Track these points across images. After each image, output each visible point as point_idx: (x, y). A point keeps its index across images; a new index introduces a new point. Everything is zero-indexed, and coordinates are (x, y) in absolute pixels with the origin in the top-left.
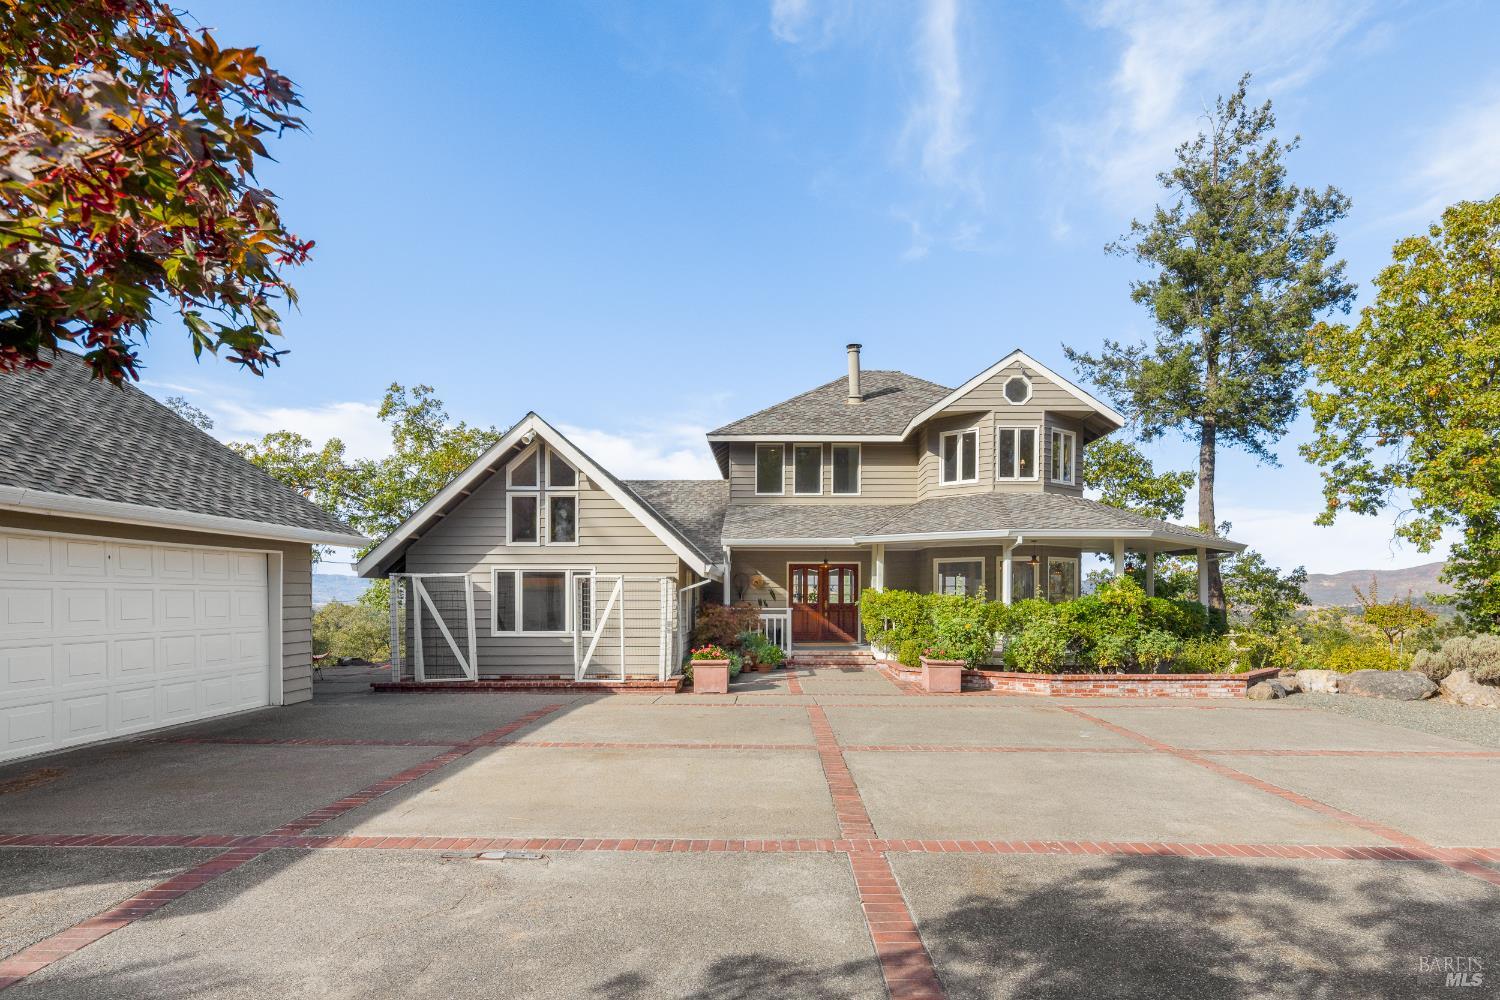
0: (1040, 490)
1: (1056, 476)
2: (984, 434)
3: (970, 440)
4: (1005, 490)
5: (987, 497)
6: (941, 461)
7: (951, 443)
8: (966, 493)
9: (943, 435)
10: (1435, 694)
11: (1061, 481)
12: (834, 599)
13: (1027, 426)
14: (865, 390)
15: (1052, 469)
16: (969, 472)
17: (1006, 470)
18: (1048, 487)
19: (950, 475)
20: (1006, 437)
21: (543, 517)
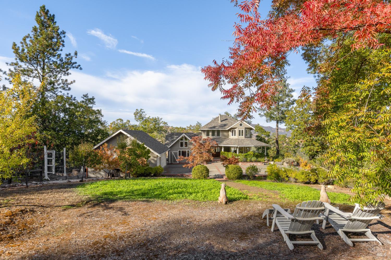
0: (244, 138)
1: (246, 136)
2: (237, 130)
3: (235, 131)
4: (239, 138)
5: (237, 139)
6: (231, 133)
7: (233, 131)
8: (235, 138)
9: (232, 130)
10: (283, 164)
11: (247, 136)
12: (217, 151)
13: (242, 129)
14: (221, 120)
15: (246, 135)
16: (235, 135)
17: (240, 135)
18: (245, 137)
19: (233, 135)
20: (240, 131)
21: (184, 144)
